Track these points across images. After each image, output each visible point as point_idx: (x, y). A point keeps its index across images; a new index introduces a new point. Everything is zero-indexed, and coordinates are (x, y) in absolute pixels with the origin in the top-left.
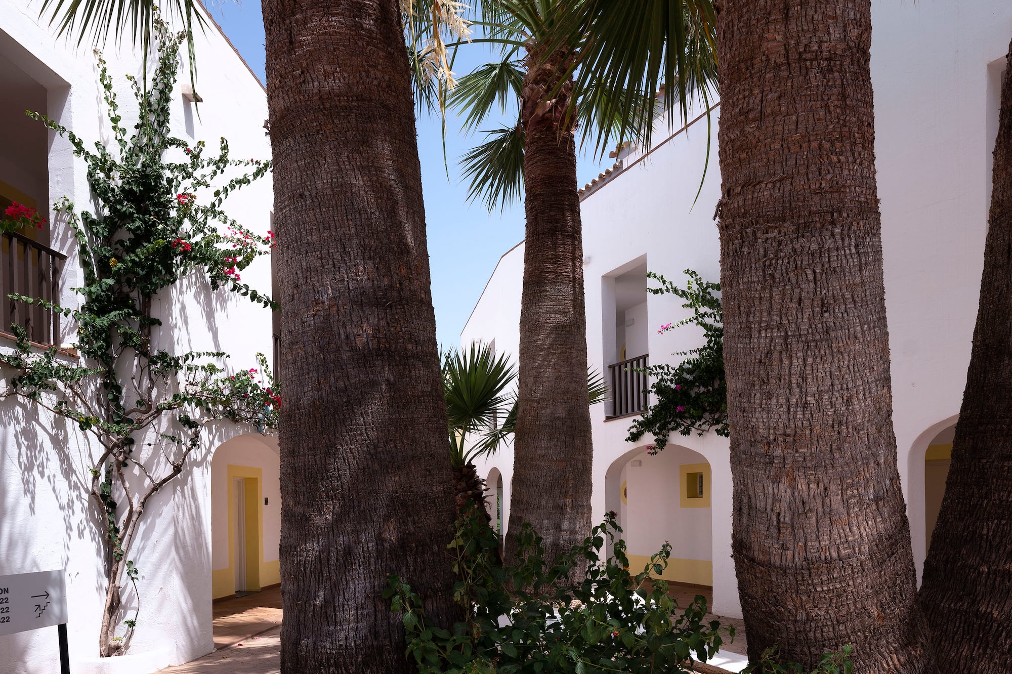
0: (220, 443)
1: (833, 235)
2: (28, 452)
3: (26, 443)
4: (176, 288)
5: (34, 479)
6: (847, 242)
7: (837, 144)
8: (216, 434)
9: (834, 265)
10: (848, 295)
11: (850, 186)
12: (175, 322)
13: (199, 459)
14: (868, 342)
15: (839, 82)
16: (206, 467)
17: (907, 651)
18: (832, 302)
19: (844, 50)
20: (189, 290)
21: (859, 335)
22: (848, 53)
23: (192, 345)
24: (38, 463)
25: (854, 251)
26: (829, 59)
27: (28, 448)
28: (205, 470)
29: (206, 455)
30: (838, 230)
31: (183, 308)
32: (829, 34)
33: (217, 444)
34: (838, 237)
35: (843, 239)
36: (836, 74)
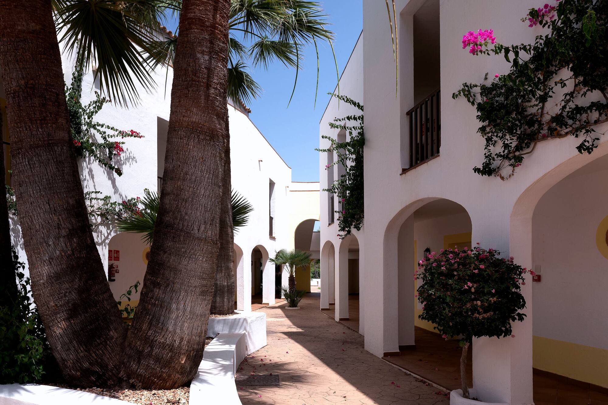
0: (115, 234)
1: (19, 158)
2: (15, 239)
3: (14, 235)
4: (86, 161)
5: (18, 250)
6: (24, 160)
7: (19, 124)
8: (112, 230)
9: (21, 169)
10: (27, 180)
11: (25, 139)
12: (84, 177)
13: (100, 241)
14: (36, 198)
15: (17, 101)
16: (105, 245)
17: (69, 321)
18: (22, 183)
19: (19, 89)
20: (95, 162)
21: (32, 195)
22: (21, 90)
23: (96, 188)
24: (20, 243)
25: (27, 163)
26: (14, 93)
27: (14, 237)
28: (104, 247)
29: (105, 240)
30: (20, 156)
31: (91, 171)
32: (13, 84)
33: (113, 234)
34: (20, 159)
35: (22, 159)
36: (17, 99)
